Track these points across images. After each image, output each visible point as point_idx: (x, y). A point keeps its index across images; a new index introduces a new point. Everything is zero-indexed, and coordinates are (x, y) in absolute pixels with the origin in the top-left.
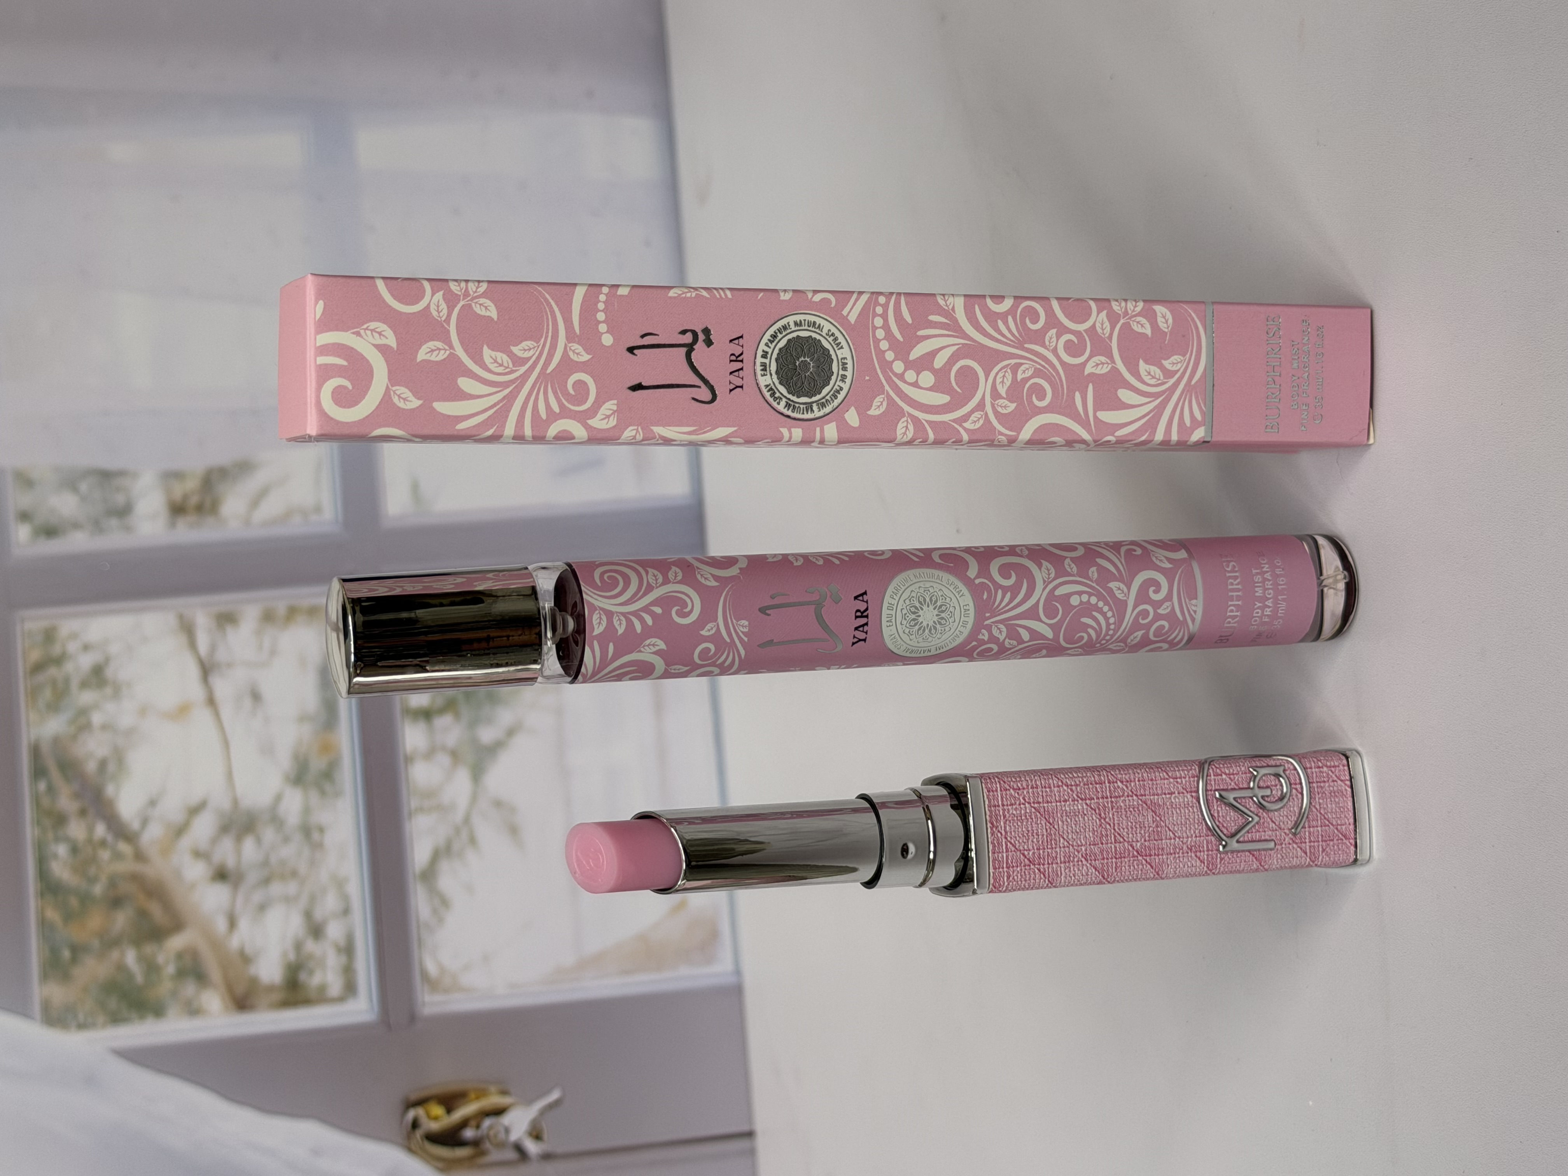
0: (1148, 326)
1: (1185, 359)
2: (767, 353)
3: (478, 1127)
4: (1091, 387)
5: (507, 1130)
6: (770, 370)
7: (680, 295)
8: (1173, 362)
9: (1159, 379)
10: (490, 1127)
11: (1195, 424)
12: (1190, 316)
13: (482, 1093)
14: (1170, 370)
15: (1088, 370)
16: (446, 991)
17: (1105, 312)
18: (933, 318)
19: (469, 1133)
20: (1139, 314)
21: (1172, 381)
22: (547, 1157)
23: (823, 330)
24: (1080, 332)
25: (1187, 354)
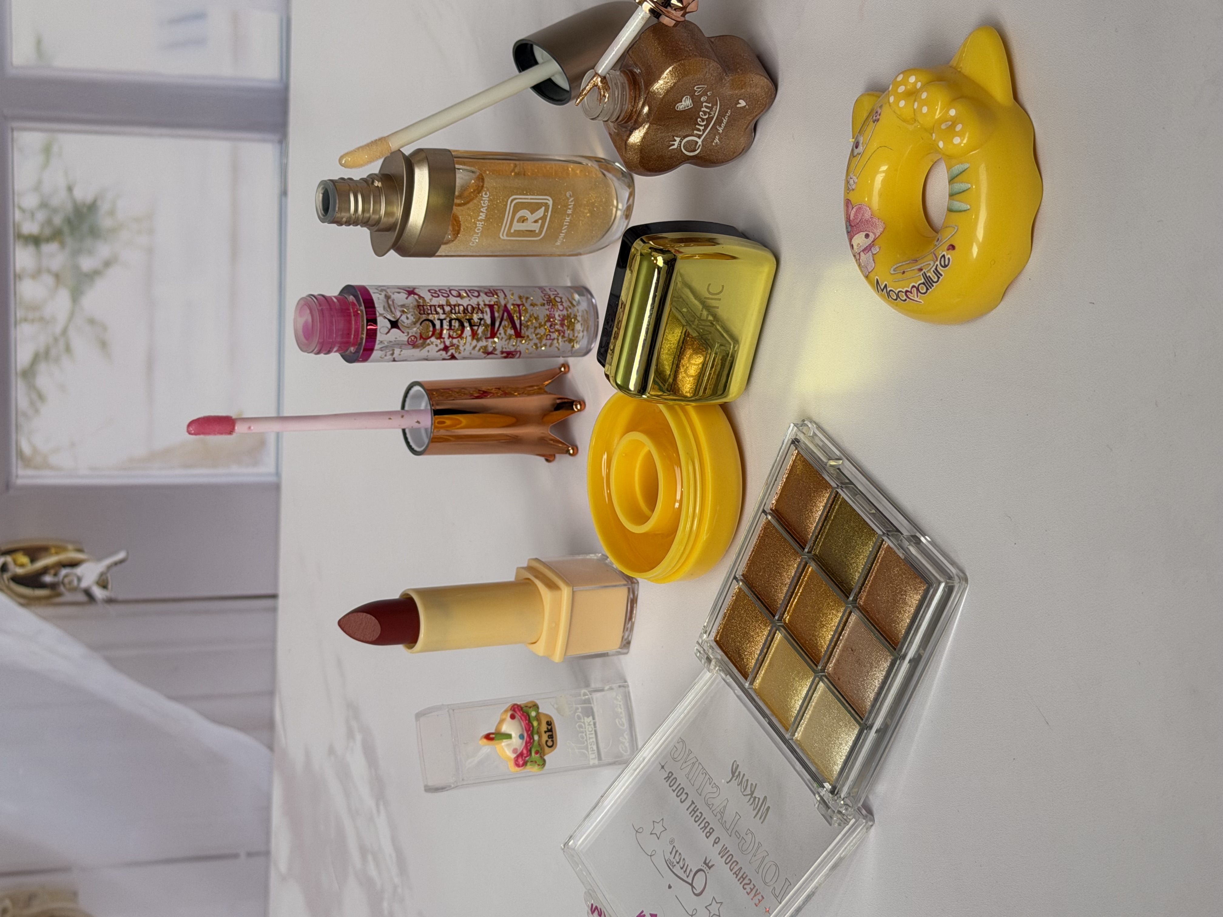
3: (55, 575)
5: (79, 579)
10: (66, 576)
13: (61, 549)
16: (36, 468)
19: (48, 579)
22: (110, 601)
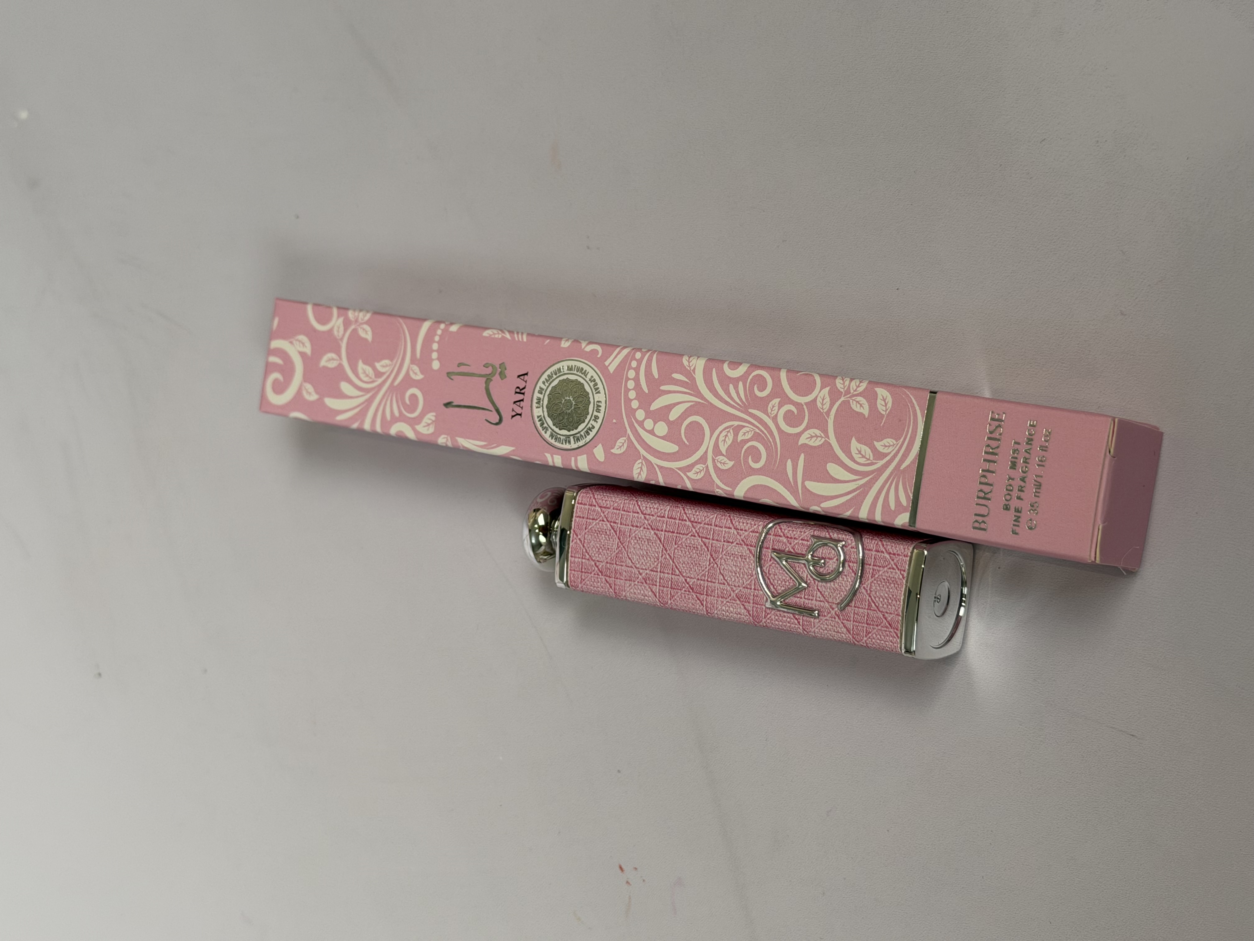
0: (866, 406)
1: (897, 444)
2: (543, 389)
4: (802, 456)
6: (543, 404)
7: (491, 335)
8: (885, 445)
9: (869, 459)
11: (900, 508)
12: (911, 402)
14: (881, 452)
15: (802, 440)
17: (828, 389)
18: (675, 376)
20: (860, 395)
21: (881, 463)
23: (588, 376)
24: (801, 405)
25: (900, 438)
